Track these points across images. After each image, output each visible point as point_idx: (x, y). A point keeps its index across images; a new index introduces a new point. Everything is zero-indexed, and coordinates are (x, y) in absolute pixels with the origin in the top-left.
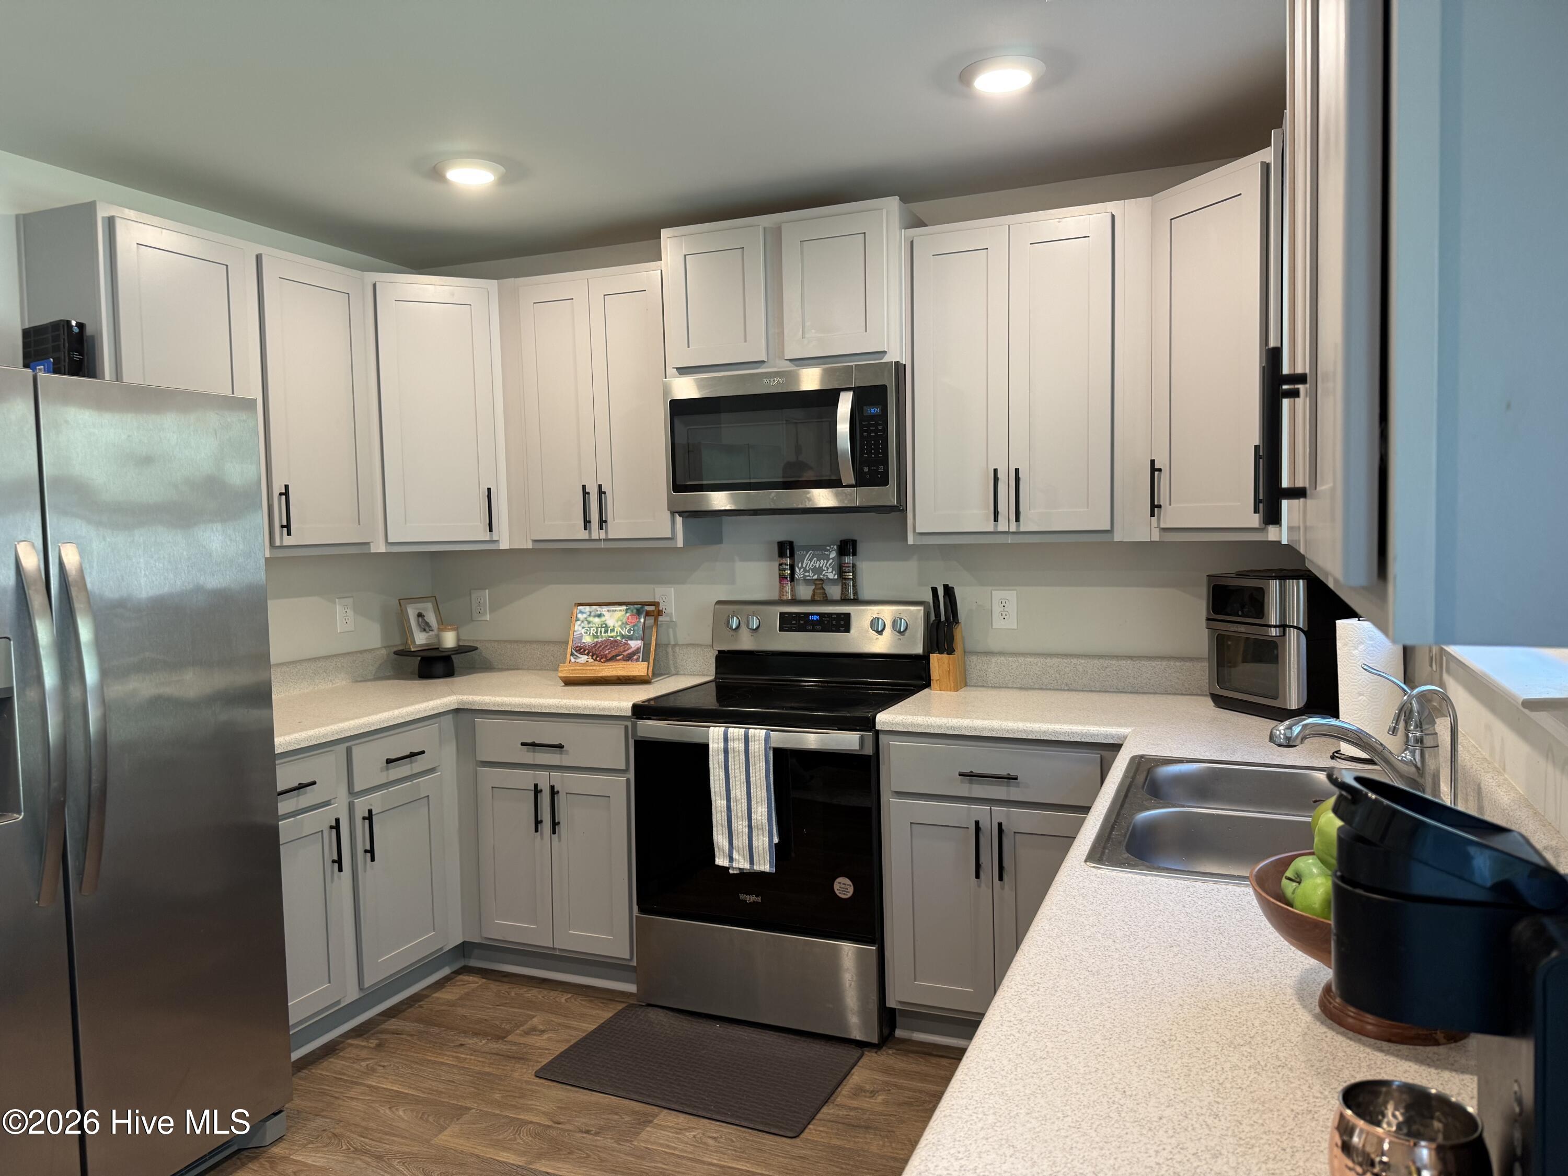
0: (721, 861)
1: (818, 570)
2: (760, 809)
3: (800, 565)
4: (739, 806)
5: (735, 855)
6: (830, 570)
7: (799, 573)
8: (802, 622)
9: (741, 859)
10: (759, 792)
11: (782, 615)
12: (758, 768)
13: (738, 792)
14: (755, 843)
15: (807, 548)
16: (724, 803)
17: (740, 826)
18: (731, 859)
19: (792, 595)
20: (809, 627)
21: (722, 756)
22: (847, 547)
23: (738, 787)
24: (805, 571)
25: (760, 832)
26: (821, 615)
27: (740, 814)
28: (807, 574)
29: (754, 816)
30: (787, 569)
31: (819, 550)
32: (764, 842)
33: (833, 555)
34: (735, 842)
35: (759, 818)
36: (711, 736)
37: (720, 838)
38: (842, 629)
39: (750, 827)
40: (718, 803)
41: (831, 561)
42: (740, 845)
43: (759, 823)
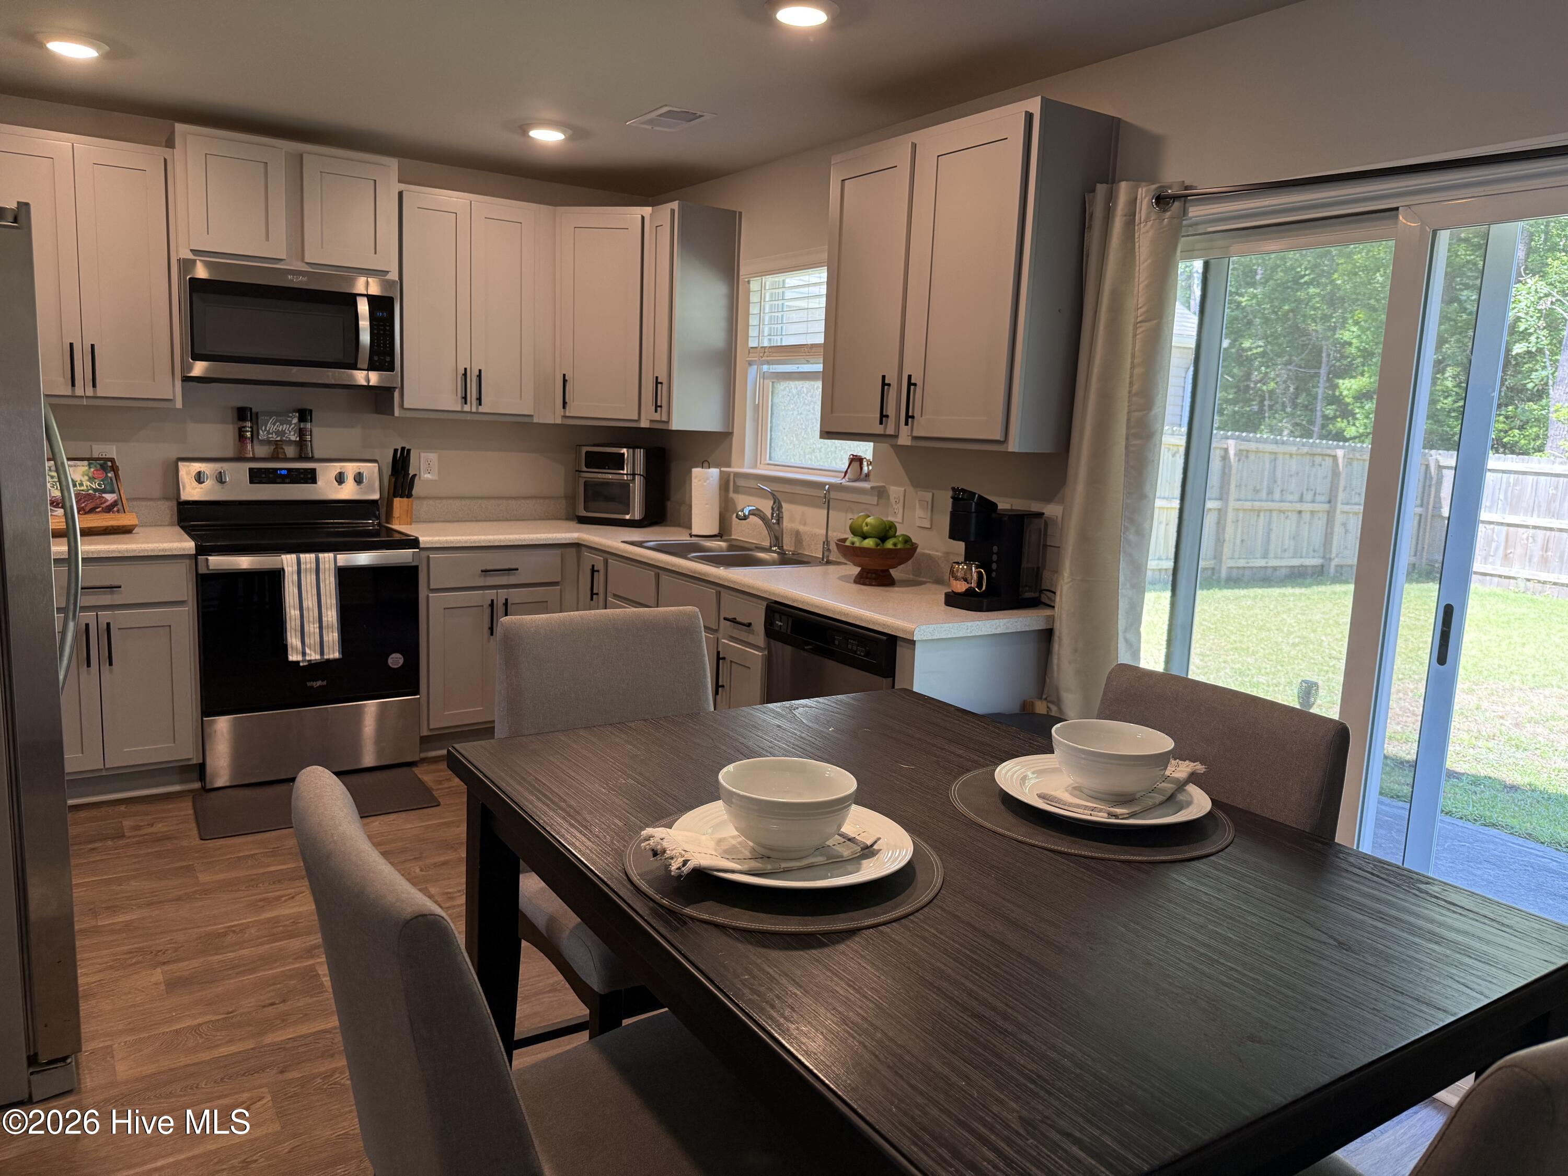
0: (293, 657)
1: (283, 433)
2: (329, 613)
3: (263, 428)
4: (311, 614)
5: (308, 651)
6: (292, 433)
7: (263, 435)
8: (271, 476)
9: (313, 654)
10: (329, 601)
11: (251, 470)
12: (327, 582)
13: (310, 602)
14: (325, 638)
15: (270, 414)
16: (298, 612)
17: (312, 628)
18: (304, 654)
19: (253, 454)
20: (279, 480)
21: (295, 577)
22: (304, 415)
23: (310, 599)
24: (268, 433)
25: (330, 630)
26: (289, 470)
27: (311, 619)
28: (270, 436)
29: (324, 619)
30: (247, 431)
31: (281, 415)
32: (333, 637)
33: (295, 421)
34: (307, 640)
35: (330, 619)
36: (285, 562)
37: (293, 640)
38: (310, 481)
39: (321, 627)
40: (292, 613)
41: (293, 426)
42: (312, 642)
43: (330, 623)
